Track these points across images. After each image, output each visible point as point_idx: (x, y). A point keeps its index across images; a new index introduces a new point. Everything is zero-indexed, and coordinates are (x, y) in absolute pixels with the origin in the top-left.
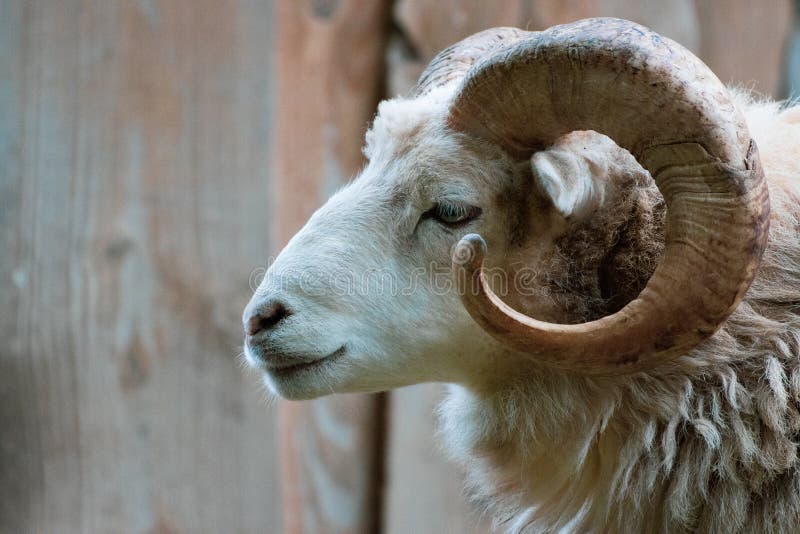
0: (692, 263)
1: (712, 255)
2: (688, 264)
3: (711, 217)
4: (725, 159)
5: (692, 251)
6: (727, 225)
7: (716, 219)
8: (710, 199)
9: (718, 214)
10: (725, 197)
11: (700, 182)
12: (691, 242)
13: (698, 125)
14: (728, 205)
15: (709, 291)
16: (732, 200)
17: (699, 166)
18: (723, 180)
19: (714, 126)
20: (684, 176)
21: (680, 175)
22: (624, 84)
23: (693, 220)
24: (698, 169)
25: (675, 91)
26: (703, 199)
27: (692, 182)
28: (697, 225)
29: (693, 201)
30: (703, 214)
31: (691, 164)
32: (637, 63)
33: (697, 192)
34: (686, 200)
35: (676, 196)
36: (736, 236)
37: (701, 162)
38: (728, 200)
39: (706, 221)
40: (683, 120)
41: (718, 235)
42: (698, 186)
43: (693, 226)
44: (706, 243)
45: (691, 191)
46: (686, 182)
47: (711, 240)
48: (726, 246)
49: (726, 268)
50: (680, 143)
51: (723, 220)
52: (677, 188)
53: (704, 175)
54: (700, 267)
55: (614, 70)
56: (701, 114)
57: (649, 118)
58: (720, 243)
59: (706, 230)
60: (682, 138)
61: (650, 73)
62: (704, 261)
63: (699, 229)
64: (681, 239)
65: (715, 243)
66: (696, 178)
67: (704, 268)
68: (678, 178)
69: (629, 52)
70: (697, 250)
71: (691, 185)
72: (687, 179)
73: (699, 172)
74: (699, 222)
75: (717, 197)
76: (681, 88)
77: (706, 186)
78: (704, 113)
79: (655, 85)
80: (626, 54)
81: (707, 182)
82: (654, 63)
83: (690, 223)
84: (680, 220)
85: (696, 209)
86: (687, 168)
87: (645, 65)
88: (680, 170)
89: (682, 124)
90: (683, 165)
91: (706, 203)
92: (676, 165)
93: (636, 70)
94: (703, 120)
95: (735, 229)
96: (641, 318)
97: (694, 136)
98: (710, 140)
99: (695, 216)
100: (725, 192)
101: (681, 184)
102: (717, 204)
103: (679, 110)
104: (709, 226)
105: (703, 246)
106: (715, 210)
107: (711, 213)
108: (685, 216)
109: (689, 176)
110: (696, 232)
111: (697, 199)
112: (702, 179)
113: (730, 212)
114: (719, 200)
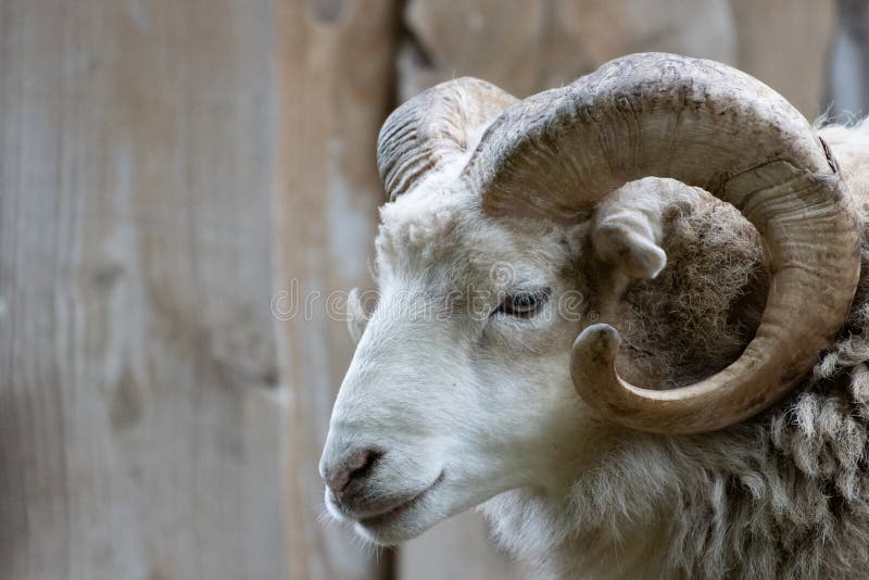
0: (805, 284)
1: (824, 271)
2: (801, 287)
3: (813, 232)
4: (814, 169)
5: (804, 273)
6: (831, 235)
7: (819, 232)
8: (808, 214)
9: (821, 226)
10: (823, 207)
11: (793, 200)
12: (799, 263)
13: (779, 141)
14: (828, 215)
15: (827, 308)
16: (830, 209)
17: (789, 184)
18: (817, 191)
19: (795, 138)
20: (775, 198)
21: (770, 198)
22: (688, 121)
23: (796, 240)
24: (788, 186)
25: (745, 114)
26: (801, 216)
27: (786, 201)
28: (801, 244)
29: (790, 221)
30: (804, 232)
31: (778, 184)
32: (697, 96)
33: (791, 210)
34: (783, 222)
35: (771, 221)
36: (843, 244)
37: (791, 178)
38: (824, 211)
39: (809, 237)
40: (761, 141)
41: (825, 248)
42: (791, 204)
43: (798, 247)
44: (815, 260)
45: (786, 211)
46: (778, 203)
47: (819, 255)
48: (835, 257)
49: (839, 279)
50: (762, 166)
51: (826, 231)
52: (770, 212)
53: (796, 191)
54: (814, 287)
55: (673, 109)
56: (778, 130)
58: (828, 256)
59: (812, 246)
60: (764, 160)
61: (714, 102)
62: (816, 278)
63: (804, 248)
64: (787, 264)
65: (824, 258)
66: (789, 197)
67: (818, 285)
68: (769, 202)
69: (685, 87)
70: (807, 270)
71: (784, 206)
72: (778, 200)
73: (790, 189)
74: (803, 241)
75: (818, 208)
76: (751, 110)
77: (800, 201)
78: (782, 127)
79: (723, 113)
80: (685, 90)
81: (799, 197)
82: (716, 91)
83: (793, 244)
84: (782, 244)
85: (796, 228)
86: (776, 188)
87: (707, 96)
88: (770, 192)
89: (761, 145)
90: (771, 187)
91: (805, 219)
92: (766, 188)
93: (698, 104)
94: (783, 136)
95: (840, 237)
96: (767, 357)
97: (777, 154)
98: (794, 154)
99: (797, 236)
100: (822, 202)
101: (773, 207)
102: (814, 217)
103: (755, 132)
104: (814, 241)
105: (810, 264)
106: (816, 223)
107: (813, 228)
108: (786, 239)
109: (778, 196)
110: (802, 251)
111: (793, 217)
112: (795, 195)
113: (831, 222)
114: (818, 212)
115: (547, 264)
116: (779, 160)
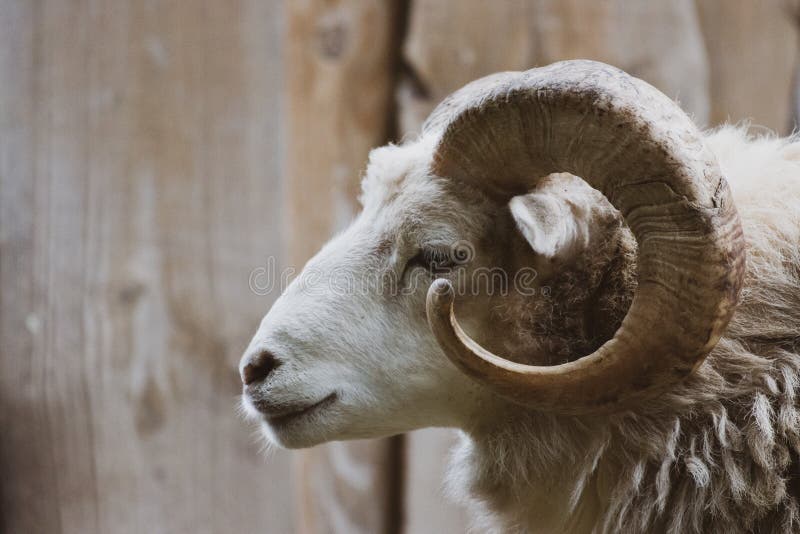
0: (664, 302)
1: (683, 294)
2: (660, 303)
3: (680, 255)
4: (692, 198)
5: (664, 291)
6: (696, 263)
7: (685, 257)
8: (678, 238)
9: (686, 252)
10: (693, 235)
11: (667, 221)
12: (661, 281)
13: (664, 165)
14: (696, 243)
15: (682, 329)
16: (700, 238)
17: (666, 206)
18: (691, 218)
19: (680, 165)
20: (652, 215)
21: (645, 215)
22: (592, 126)
23: (664, 259)
24: (665, 208)
25: (640, 131)
26: (672, 238)
27: (661, 221)
28: (667, 264)
29: (661, 240)
31: (658, 204)
32: (602, 105)
33: (666, 231)
34: (656, 239)
35: (646, 235)
36: (707, 274)
37: (668, 201)
38: (694, 239)
39: (676, 259)
40: (649, 160)
41: (688, 273)
42: (666, 225)
43: (664, 265)
44: (676, 282)
45: (660, 230)
46: (654, 221)
47: (681, 278)
48: (696, 284)
49: (698, 306)
50: (646, 182)
51: (692, 258)
52: (648, 227)
53: (672, 214)
54: (671, 306)
55: (581, 112)
56: (665, 154)
58: (690, 281)
59: (676, 269)
60: (647, 178)
61: (615, 114)
62: (676, 299)
63: (669, 267)
64: (651, 278)
65: (685, 282)
66: (665, 218)
67: (676, 307)
68: (647, 218)
69: (595, 93)
70: (668, 290)
71: (659, 225)
72: (655, 218)
73: (667, 211)
74: (669, 261)
75: (689, 235)
76: (646, 128)
77: (673, 225)
78: (669, 152)
79: (620, 126)
80: (592, 95)
81: (674, 220)
82: (618, 104)
83: (660, 262)
84: (650, 259)
85: (666, 248)
86: (655, 207)
87: (610, 106)
88: (649, 209)
89: (649, 164)
90: (652, 205)
91: (674, 241)
92: (644, 205)
93: (602, 111)
94: (668, 160)
95: (704, 267)
96: (615, 358)
97: (661, 175)
98: (675, 179)
99: (665, 256)
100: (693, 230)
101: (650, 224)
102: (686, 242)
103: (644, 150)
104: (678, 264)
105: (674, 285)
106: (684, 248)
107: (679, 252)
108: (655, 256)
109: (658, 215)
110: (667, 270)
111: (666, 238)
112: (670, 218)
113: (698, 251)
114: (687, 238)
115: (467, 230)
116: (661, 181)
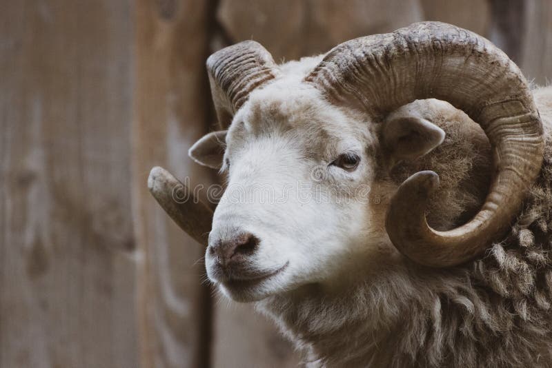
0: (515, 183)
1: (525, 177)
2: (513, 184)
3: (525, 151)
4: (533, 111)
5: (515, 174)
6: (534, 155)
7: (529, 152)
8: (524, 139)
9: (530, 148)
10: (533, 136)
11: (518, 127)
12: (515, 169)
13: (519, 88)
14: (535, 142)
16: (537, 139)
18: (533, 125)
19: (527, 89)
20: (508, 124)
21: (506, 123)
22: (472, 64)
23: (516, 154)
24: (518, 118)
25: (505, 66)
26: (520, 139)
27: (514, 128)
28: (518, 157)
29: (516, 141)
30: (520, 149)
31: (513, 116)
32: (480, 49)
33: (517, 134)
34: (511, 140)
35: (504, 138)
37: (520, 113)
38: (533, 139)
39: (522, 153)
40: (510, 86)
41: (529, 163)
42: (516, 130)
43: (516, 158)
44: (522, 169)
45: (513, 133)
46: (509, 128)
47: (525, 166)
50: (507, 101)
51: (532, 152)
52: (503, 133)
53: (521, 123)
54: (518, 186)
55: (464, 54)
56: (520, 81)
57: (488, 86)
59: (523, 160)
60: (508, 98)
61: (488, 55)
62: (521, 181)
63: (519, 159)
64: (509, 167)
65: (527, 168)
66: (517, 125)
67: (521, 186)
68: (504, 126)
69: (473, 42)
70: (518, 174)
71: (513, 130)
72: (510, 126)
73: (519, 121)
74: (520, 155)
75: (531, 136)
77: (521, 130)
78: (522, 80)
79: (493, 63)
80: (471, 43)
81: (522, 127)
82: (490, 48)
83: (514, 155)
84: (507, 154)
85: (517, 146)
86: (511, 118)
88: (506, 120)
89: (509, 88)
90: (508, 117)
91: (522, 141)
92: (504, 117)
93: (481, 53)
96: (488, 223)
97: (516, 96)
98: (525, 98)
99: (517, 151)
100: (534, 133)
101: (506, 130)
102: (528, 142)
103: (508, 79)
104: (524, 157)
105: (520, 171)
106: (528, 146)
107: (526, 148)
108: (511, 152)
109: (512, 124)
110: (518, 161)
111: (517, 139)
112: (520, 125)
113: (536, 147)
114: (528, 139)
116: (517, 100)
